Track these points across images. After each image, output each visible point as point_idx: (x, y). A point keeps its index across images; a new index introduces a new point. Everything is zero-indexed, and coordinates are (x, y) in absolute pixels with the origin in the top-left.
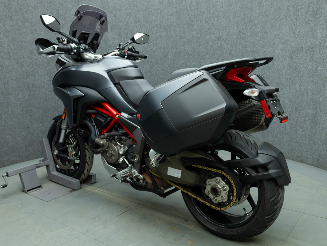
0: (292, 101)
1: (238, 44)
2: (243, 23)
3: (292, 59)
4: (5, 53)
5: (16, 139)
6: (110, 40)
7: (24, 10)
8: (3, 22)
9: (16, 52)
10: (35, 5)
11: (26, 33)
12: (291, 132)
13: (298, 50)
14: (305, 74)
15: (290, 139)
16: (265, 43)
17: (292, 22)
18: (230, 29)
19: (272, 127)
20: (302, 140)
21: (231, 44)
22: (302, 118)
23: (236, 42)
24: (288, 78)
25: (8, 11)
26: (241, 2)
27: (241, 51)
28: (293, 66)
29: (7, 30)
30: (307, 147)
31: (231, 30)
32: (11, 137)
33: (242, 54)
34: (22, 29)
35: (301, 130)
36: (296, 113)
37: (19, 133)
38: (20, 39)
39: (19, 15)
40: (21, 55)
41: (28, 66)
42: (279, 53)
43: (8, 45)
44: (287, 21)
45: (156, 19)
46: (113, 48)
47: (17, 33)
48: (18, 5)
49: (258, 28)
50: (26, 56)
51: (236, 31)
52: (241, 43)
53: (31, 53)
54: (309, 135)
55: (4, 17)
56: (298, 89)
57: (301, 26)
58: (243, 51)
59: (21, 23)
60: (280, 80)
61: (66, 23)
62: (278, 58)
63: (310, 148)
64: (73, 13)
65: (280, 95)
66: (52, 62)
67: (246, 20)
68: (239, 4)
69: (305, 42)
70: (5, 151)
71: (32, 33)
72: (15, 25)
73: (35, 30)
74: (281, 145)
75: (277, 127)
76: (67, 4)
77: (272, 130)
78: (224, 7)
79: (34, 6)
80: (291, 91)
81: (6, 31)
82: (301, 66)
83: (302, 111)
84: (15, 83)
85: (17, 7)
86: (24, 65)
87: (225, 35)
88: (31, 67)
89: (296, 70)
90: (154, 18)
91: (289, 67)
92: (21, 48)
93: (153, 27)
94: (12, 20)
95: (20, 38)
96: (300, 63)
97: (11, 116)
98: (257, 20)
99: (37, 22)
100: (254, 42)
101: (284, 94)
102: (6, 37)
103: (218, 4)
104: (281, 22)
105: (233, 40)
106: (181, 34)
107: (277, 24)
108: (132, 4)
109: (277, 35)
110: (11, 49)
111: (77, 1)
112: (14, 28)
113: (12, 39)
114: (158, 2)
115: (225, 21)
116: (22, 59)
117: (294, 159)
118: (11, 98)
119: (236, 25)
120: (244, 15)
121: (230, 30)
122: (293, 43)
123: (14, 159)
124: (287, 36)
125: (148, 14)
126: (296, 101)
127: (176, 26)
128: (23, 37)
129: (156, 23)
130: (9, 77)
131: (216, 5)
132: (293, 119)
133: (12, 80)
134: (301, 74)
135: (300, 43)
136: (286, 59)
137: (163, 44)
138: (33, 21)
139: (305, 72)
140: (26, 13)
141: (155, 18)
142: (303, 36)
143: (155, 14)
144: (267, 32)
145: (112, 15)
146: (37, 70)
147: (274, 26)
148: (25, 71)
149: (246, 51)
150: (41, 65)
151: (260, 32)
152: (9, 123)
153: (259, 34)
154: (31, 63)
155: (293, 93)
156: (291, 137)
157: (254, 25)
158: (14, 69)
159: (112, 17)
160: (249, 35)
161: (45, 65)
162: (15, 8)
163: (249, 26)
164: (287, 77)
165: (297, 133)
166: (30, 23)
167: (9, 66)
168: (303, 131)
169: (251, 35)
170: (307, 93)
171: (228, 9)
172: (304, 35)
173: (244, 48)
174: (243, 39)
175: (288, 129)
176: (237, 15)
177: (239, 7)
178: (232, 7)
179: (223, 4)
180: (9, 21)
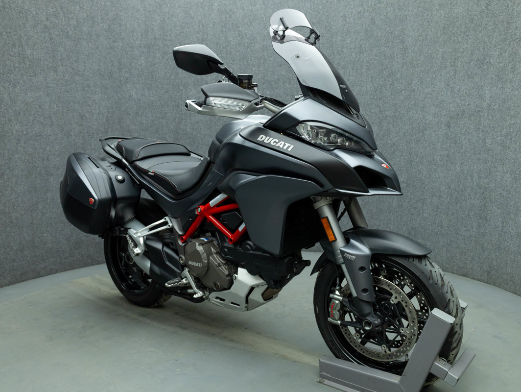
0: (450, 187)
1: (373, 107)
2: (381, 77)
3: (449, 127)
4: (45, 117)
5: (56, 239)
7: (74, 59)
8: (45, 74)
9: (60, 116)
10: (90, 51)
11: (76, 90)
12: (449, 232)
13: (458, 115)
14: (469, 149)
15: (449, 243)
16: (412, 105)
17: (448, 75)
19: (422, 225)
20: (466, 244)
21: (364, 107)
22: (465, 212)
23: (371, 104)
24: (444, 155)
25: (51, 60)
26: (377, 48)
27: (377, 116)
28: (451, 137)
29: (48, 85)
30: (472, 254)
32: (49, 235)
34: (70, 84)
35: (464, 229)
36: (456, 205)
37: (61, 230)
38: (66, 98)
39: (66, 65)
40: (67, 120)
41: (76, 136)
42: (431, 119)
43: (50, 106)
44: (443, 74)
45: (257, 72)
47: (62, 90)
48: (65, 52)
49: (402, 84)
50: (74, 121)
51: (370, 88)
52: (378, 106)
53: (82, 118)
54: (475, 237)
55: (45, 68)
56: (458, 170)
57: (461, 81)
58: (381, 116)
59: (69, 76)
60: (433, 158)
61: (131, 76)
62: (430, 126)
63: (477, 255)
64: (141, 62)
65: (434, 180)
66: (110, 130)
67: (385, 72)
68: (375, 50)
69: (467, 103)
70: (41, 255)
71: (84, 90)
72: (60, 78)
73: (88, 86)
74: (436, 251)
75: (429, 225)
76: (133, 50)
77: (423, 230)
78: (353, 55)
79: (87, 53)
80: (448, 174)
81: (48, 87)
82: (463, 138)
83: (464, 202)
84: (58, 159)
85: (63, 54)
86: (70, 135)
88: (81, 137)
89: (455, 144)
91: (446, 139)
92: (68, 110)
94: (56, 72)
95: (67, 97)
96: (461, 134)
97: (51, 206)
98: (400, 72)
99: (92, 75)
100: (396, 104)
101: (439, 178)
102: (48, 95)
103: (345, 50)
104: (434, 75)
106: (293, 93)
107: (427, 79)
108: (224, 50)
109: (428, 93)
110: (54, 112)
111: (147, 47)
112: (58, 83)
113: (55, 99)
114: (261, 48)
115: (354, 74)
116: (69, 126)
117: (455, 272)
118: (52, 180)
119: (370, 80)
120: (382, 66)
122: (451, 105)
123: (53, 267)
124: (442, 95)
126: (455, 188)
127: (286, 82)
128: (71, 95)
129: (258, 77)
130: (50, 151)
131: (342, 52)
132: (452, 213)
133: (54, 155)
134: (462, 148)
135: (460, 105)
136: (441, 127)
138: (86, 73)
139: (468, 145)
140: (76, 62)
142: (464, 95)
144: (414, 90)
146: (90, 142)
147: (424, 81)
148: (73, 142)
149: (385, 116)
150: (95, 134)
151: (404, 90)
152: (47, 215)
153: (403, 91)
154: (81, 132)
155: (451, 176)
156: (450, 240)
157: (396, 80)
158: (57, 139)
160: (389, 94)
161: (101, 135)
162: (61, 55)
163: (388, 81)
164: (442, 153)
165: (458, 234)
166: (81, 76)
167: (50, 135)
168: (467, 230)
169: (392, 94)
170: (471, 176)
171: (359, 57)
172: (466, 93)
173: (381, 112)
174: (380, 99)
175: (446, 228)
176: (372, 66)
177: (374, 55)
178: (365, 55)
179: (353, 50)
180: (52, 74)
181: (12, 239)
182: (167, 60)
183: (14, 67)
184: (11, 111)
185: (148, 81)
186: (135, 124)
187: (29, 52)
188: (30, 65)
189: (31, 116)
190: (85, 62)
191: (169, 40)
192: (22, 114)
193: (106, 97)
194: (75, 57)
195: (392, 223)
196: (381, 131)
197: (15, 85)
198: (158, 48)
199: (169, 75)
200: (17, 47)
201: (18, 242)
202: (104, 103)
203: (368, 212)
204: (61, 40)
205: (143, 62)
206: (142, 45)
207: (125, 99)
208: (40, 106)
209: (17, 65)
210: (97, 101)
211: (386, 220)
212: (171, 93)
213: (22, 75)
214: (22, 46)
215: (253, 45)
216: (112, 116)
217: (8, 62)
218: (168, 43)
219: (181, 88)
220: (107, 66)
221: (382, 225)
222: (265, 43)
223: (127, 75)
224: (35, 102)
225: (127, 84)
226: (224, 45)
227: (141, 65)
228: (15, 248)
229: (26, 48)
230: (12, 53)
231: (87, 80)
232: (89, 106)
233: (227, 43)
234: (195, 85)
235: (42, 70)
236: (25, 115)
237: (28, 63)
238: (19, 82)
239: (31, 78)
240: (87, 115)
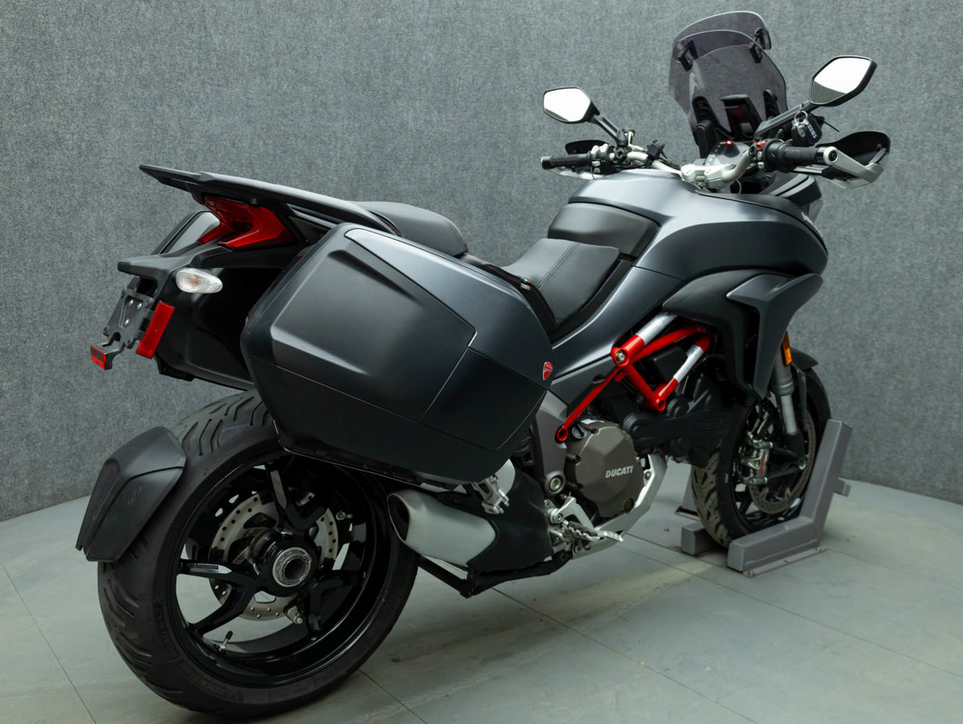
1: (927, 148)
2: (951, 78)
4: (242, 165)
6: (526, 135)
7: (300, 51)
8: (245, 82)
10: (329, 35)
11: (300, 113)
18: (904, 99)
21: (906, 148)
23: (923, 141)
25: (257, 54)
26: (948, 12)
27: (936, 170)
29: (250, 103)
31: (907, 104)
33: (939, 180)
34: (291, 101)
38: (282, 128)
39: (284, 64)
40: (282, 171)
43: (252, 144)
46: (532, 157)
47: (276, 112)
48: (284, 38)
50: (295, 173)
51: (922, 104)
52: (939, 145)
55: (246, 70)
58: (945, 169)
59: (288, 85)
61: (407, 84)
64: (427, 55)
68: (941, 17)
71: (315, 111)
72: (273, 89)
73: (324, 104)
76: (413, 32)
78: (888, 29)
79: (324, 39)
81: (249, 107)
85: (280, 42)
87: (884, 118)
90: (658, 69)
92: (284, 152)
93: (657, 95)
94: (265, 76)
95: (285, 126)
99: (331, 83)
102: (249, 122)
103: (867, 20)
105: (911, 136)
108: (598, 28)
110: (258, 155)
111: (440, 24)
112: (269, 98)
113: (262, 129)
114: (677, 20)
119: (924, 86)
120: (957, 53)
121: (902, 102)
125: (644, 57)
128: (290, 122)
131: (862, 23)
137: (683, 146)
138: (320, 79)
140: (304, 57)
141: (662, 69)
143: (664, 56)
145: (537, 63)
149: (955, 169)
159: (536, 67)
162: (277, 45)
166: (312, 85)
171: (900, 33)
173: (947, 160)
174: (946, 130)
176: (931, 55)
177: (937, 27)
178: (916, 29)
179: (886, 18)
180: (258, 81)
181: (173, 392)
182: (479, 51)
183: (190, 67)
184: (182, 153)
185: (438, 95)
186: (409, 180)
187: (217, 39)
188: (217, 64)
189: (217, 161)
190: (319, 58)
191: (485, 10)
192: (200, 158)
193: (357, 125)
194: (301, 48)
195: (957, 416)
196: (942, 203)
197: (190, 103)
198: (462, 25)
199: (480, 82)
200: (196, 31)
201: (184, 399)
202: (351, 139)
203: (900, 386)
204: (277, 15)
205: (431, 55)
206: (431, 22)
207: (392, 130)
208: (234, 144)
209: (195, 64)
210: (339, 135)
211: (941, 409)
212: (484, 118)
213: (203, 83)
214: (205, 28)
215: (659, 15)
216: (366, 164)
217: (178, 59)
218: (483, 15)
219: (505, 108)
220: (362, 64)
221: (930, 419)
222: (686, 8)
223: (399, 83)
224: (225, 135)
225: (397, 101)
226: (598, 17)
227: (426, 63)
228: (178, 409)
229: (212, 31)
230: (187, 42)
231: (323, 92)
232: (325, 144)
233: (604, 13)
234: (533, 101)
235: (241, 75)
236: (205, 159)
237: (215, 60)
238: (197, 98)
239: (219, 89)
240: (319, 161)
